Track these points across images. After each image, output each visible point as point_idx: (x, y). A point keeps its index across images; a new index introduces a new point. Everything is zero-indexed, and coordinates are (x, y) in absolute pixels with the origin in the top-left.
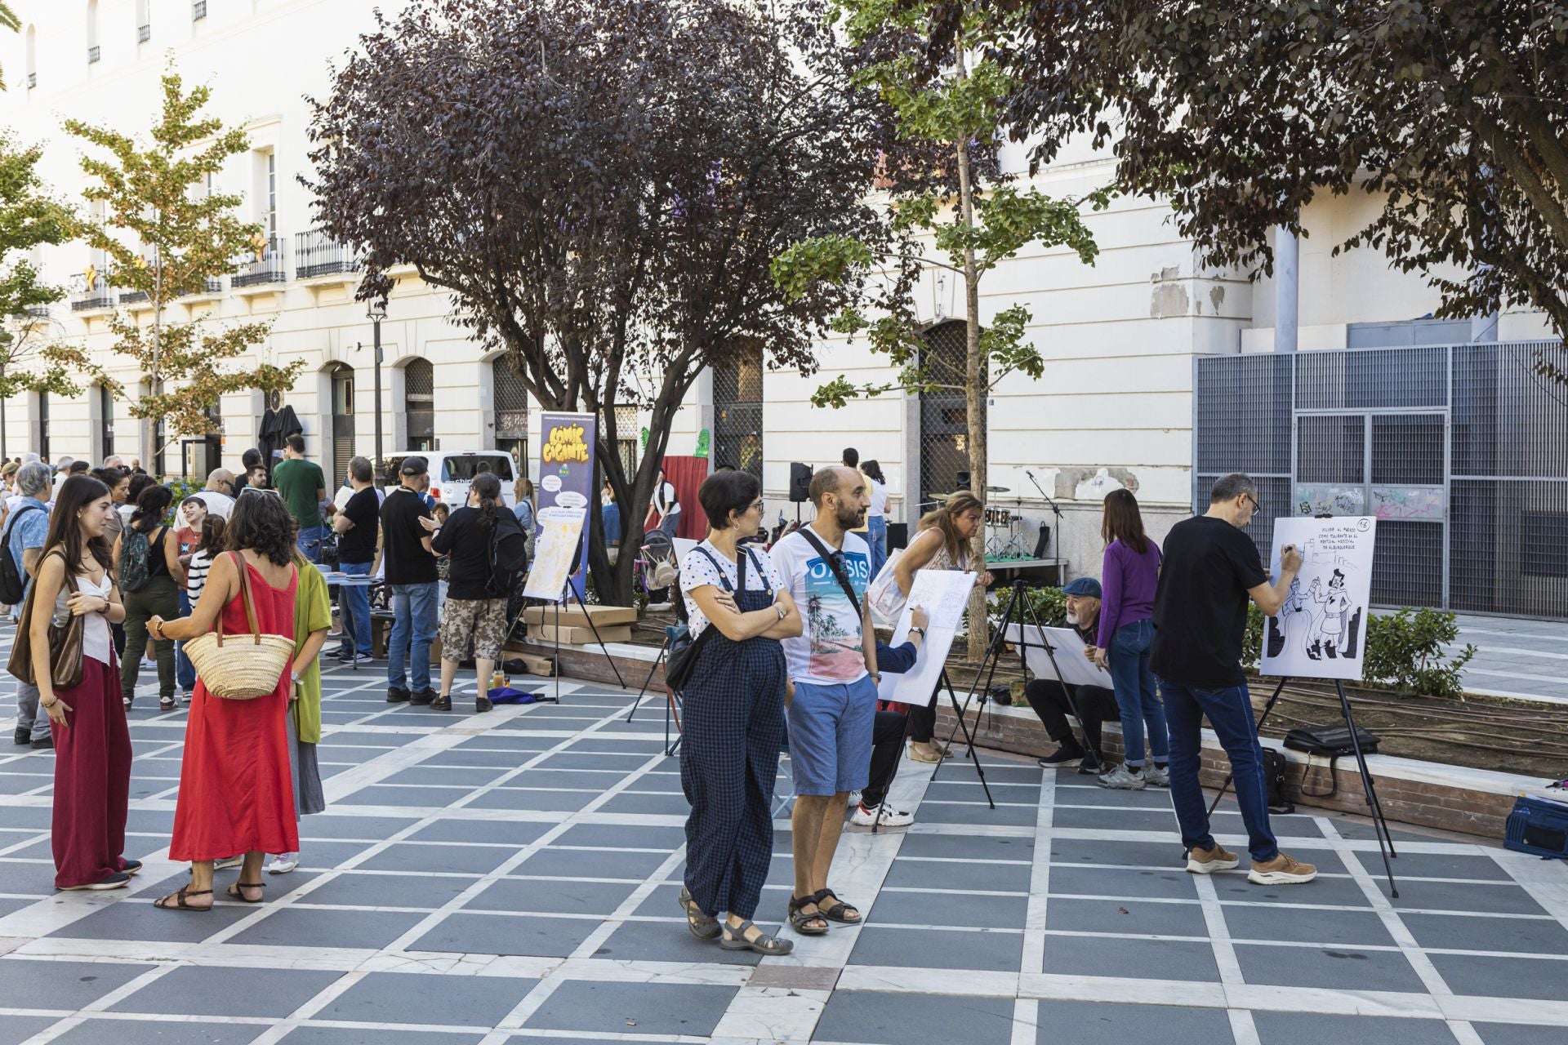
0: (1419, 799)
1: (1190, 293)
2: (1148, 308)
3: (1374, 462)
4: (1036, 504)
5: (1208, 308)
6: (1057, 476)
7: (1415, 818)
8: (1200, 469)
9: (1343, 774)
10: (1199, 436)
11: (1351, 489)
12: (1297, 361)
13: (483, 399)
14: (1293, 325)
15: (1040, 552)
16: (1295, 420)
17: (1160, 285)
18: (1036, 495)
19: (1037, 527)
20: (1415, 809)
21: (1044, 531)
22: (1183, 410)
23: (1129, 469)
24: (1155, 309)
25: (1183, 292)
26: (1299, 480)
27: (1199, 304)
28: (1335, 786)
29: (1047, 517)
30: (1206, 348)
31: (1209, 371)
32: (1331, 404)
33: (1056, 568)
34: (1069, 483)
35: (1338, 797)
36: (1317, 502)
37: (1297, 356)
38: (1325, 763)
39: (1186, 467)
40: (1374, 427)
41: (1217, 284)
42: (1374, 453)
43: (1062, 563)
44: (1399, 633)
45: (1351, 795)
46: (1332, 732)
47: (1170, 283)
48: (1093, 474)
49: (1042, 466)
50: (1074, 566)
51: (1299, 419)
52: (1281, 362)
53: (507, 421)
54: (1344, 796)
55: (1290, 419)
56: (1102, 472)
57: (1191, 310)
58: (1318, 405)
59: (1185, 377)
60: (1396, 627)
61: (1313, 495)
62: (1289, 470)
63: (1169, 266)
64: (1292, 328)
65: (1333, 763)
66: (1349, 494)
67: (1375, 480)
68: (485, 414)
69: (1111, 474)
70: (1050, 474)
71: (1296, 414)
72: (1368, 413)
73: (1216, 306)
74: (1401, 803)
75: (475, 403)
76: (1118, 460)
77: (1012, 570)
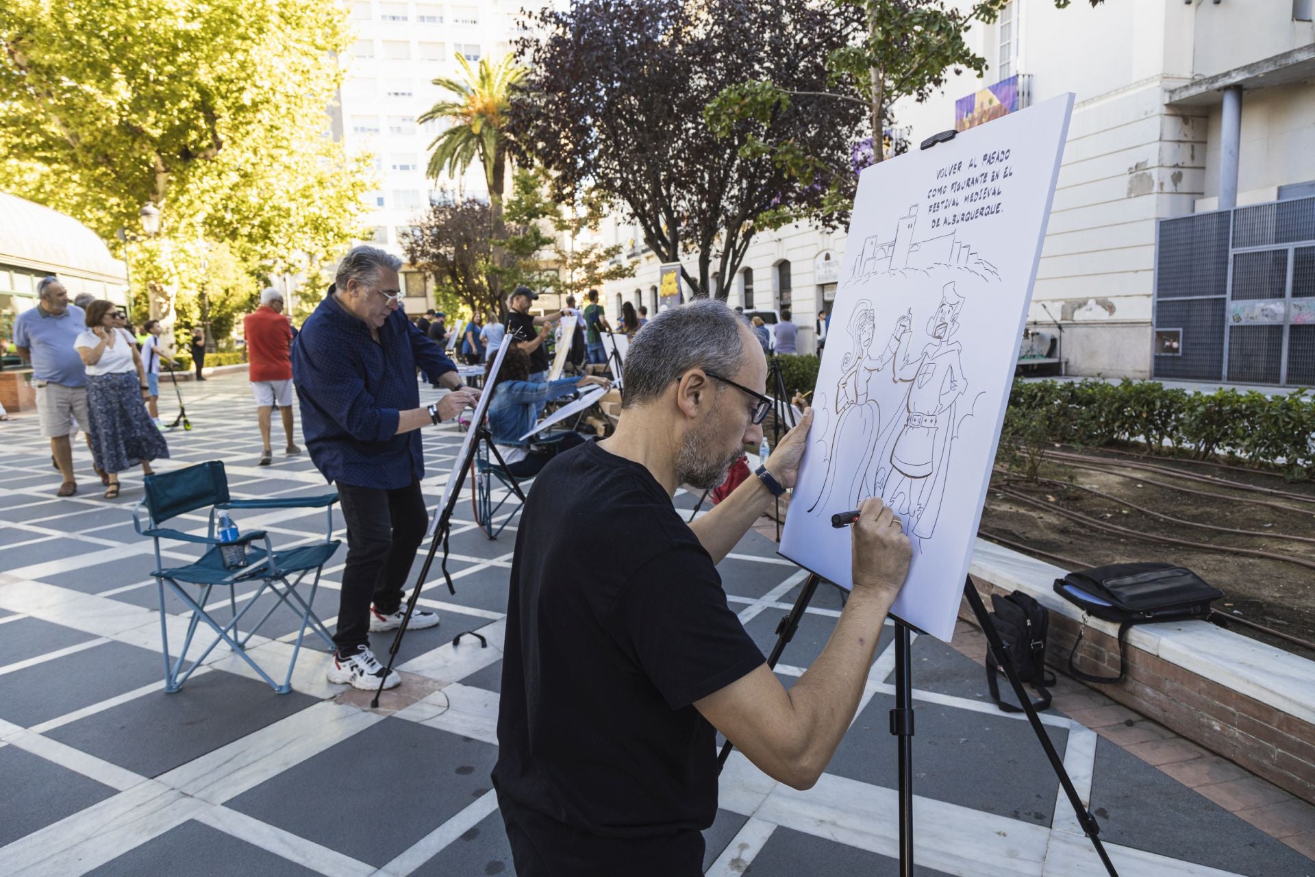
0: (1271, 736)
1: (1155, 178)
2: (1126, 191)
3: (1294, 282)
4: (1049, 325)
5: (1169, 186)
6: (1063, 307)
7: (1265, 769)
8: (1159, 296)
9: (1137, 655)
10: (1159, 274)
11: (1274, 303)
12: (1235, 214)
13: (774, 285)
14: (1234, 191)
15: (1050, 354)
16: (1231, 257)
17: (1134, 175)
18: (1049, 319)
19: (1049, 338)
20: (1266, 753)
21: (1054, 341)
22: (1148, 258)
23: (1110, 299)
24: (1130, 191)
25: (1150, 177)
26: (1233, 298)
27: (1162, 184)
28: (1125, 667)
29: (1055, 332)
30: (1167, 215)
31: (1167, 229)
32: (1262, 242)
33: (1059, 364)
34: (1070, 310)
35: (1129, 687)
36: (1245, 313)
37: (1235, 211)
38: (1112, 629)
39: (1148, 296)
40: (1296, 257)
41: (1177, 170)
42: (1295, 275)
43: (1063, 361)
44: (1291, 414)
45: (1149, 691)
46: (1142, 577)
47: (1141, 172)
48: (1085, 303)
49: (1053, 301)
50: (1072, 362)
51: (1235, 256)
52: (1222, 216)
53: (785, 295)
54: (1139, 688)
55: (1227, 257)
56: (1091, 303)
57: (1156, 188)
58: (1251, 244)
59: (1150, 235)
60: (1288, 407)
61: (1243, 309)
62: (1225, 292)
63: (1140, 161)
64: (1233, 192)
65: (1123, 633)
66: (1273, 306)
67: (1295, 295)
68: (775, 292)
69: (1098, 303)
70: (1059, 305)
71: (1232, 252)
72: (1291, 247)
73: (1175, 185)
74: (1237, 732)
75: (770, 287)
76: (1102, 294)
77: (1033, 365)
